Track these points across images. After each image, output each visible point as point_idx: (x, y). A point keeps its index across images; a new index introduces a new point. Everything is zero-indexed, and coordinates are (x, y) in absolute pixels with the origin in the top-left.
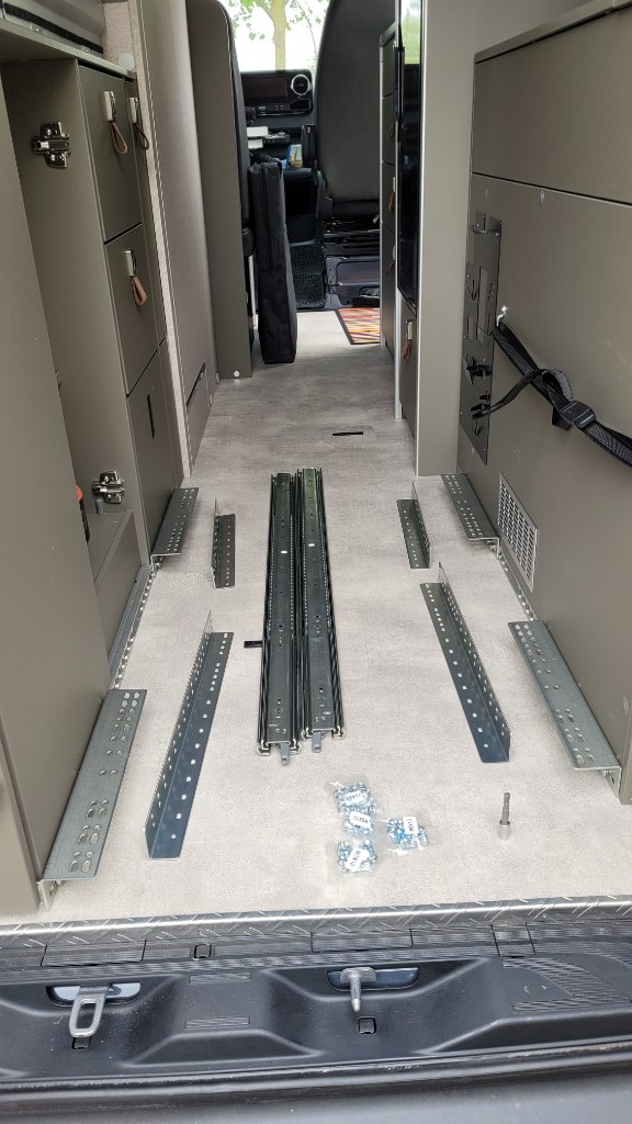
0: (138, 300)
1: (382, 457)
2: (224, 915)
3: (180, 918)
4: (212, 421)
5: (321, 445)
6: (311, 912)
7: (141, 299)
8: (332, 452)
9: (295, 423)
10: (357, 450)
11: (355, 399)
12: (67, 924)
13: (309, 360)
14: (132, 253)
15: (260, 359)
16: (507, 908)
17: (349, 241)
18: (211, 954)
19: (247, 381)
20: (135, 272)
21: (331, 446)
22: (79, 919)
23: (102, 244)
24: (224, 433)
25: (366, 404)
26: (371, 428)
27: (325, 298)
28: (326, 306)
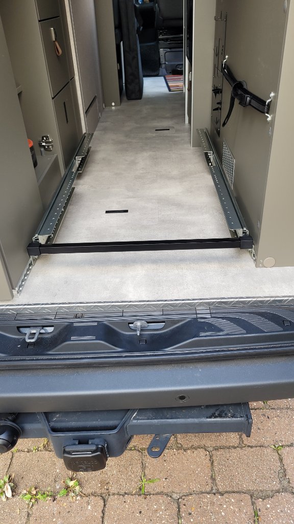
0: (57, 53)
1: (177, 139)
2: (87, 303)
3: (69, 303)
4: (99, 124)
5: (149, 135)
6: (122, 302)
7: (59, 53)
8: (154, 137)
9: (138, 125)
10: (166, 136)
11: (168, 115)
12: (25, 305)
13: (149, 98)
14: (54, 29)
15: (125, 98)
16: (201, 301)
17: (171, 41)
18: (82, 317)
19: (119, 107)
20: (56, 39)
21: (154, 135)
22: (30, 303)
23: (38, 21)
24: (105, 130)
25: (172, 118)
26: (173, 127)
27: (159, 70)
28: (160, 74)
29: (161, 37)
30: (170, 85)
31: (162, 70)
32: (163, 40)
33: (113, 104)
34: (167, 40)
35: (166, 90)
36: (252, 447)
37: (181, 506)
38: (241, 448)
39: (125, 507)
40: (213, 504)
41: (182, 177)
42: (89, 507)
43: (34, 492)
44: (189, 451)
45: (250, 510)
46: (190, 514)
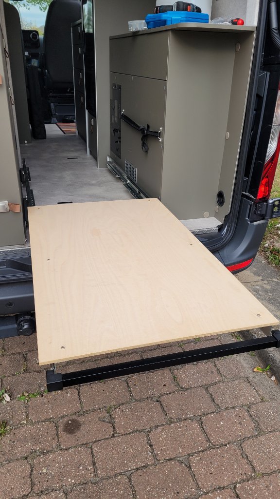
1: (86, 164)
5: (64, 161)
9: (53, 156)
10: (77, 162)
11: (72, 149)
13: (51, 138)
17: (59, 98)
19: (30, 144)
21: (68, 162)
25: (76, 151)
26: (79, 157)
27: (51, 119)
28: (52, 122)
29: (51, 94)
30: (63, 129)
31: (54, 119)
32: (52, 97)
33: (26, 142)
34: (55, 97)
35: (61, 133)
36: (165, 347)
37: (129, 382)
38: (159, 349)
39: (93, 390)
40: (148, 378)
41: (99, 184)
42: (69, 395)
43: (27, 395)
44: (127, 356)
45: (171, 376)
46: (135, 385)
